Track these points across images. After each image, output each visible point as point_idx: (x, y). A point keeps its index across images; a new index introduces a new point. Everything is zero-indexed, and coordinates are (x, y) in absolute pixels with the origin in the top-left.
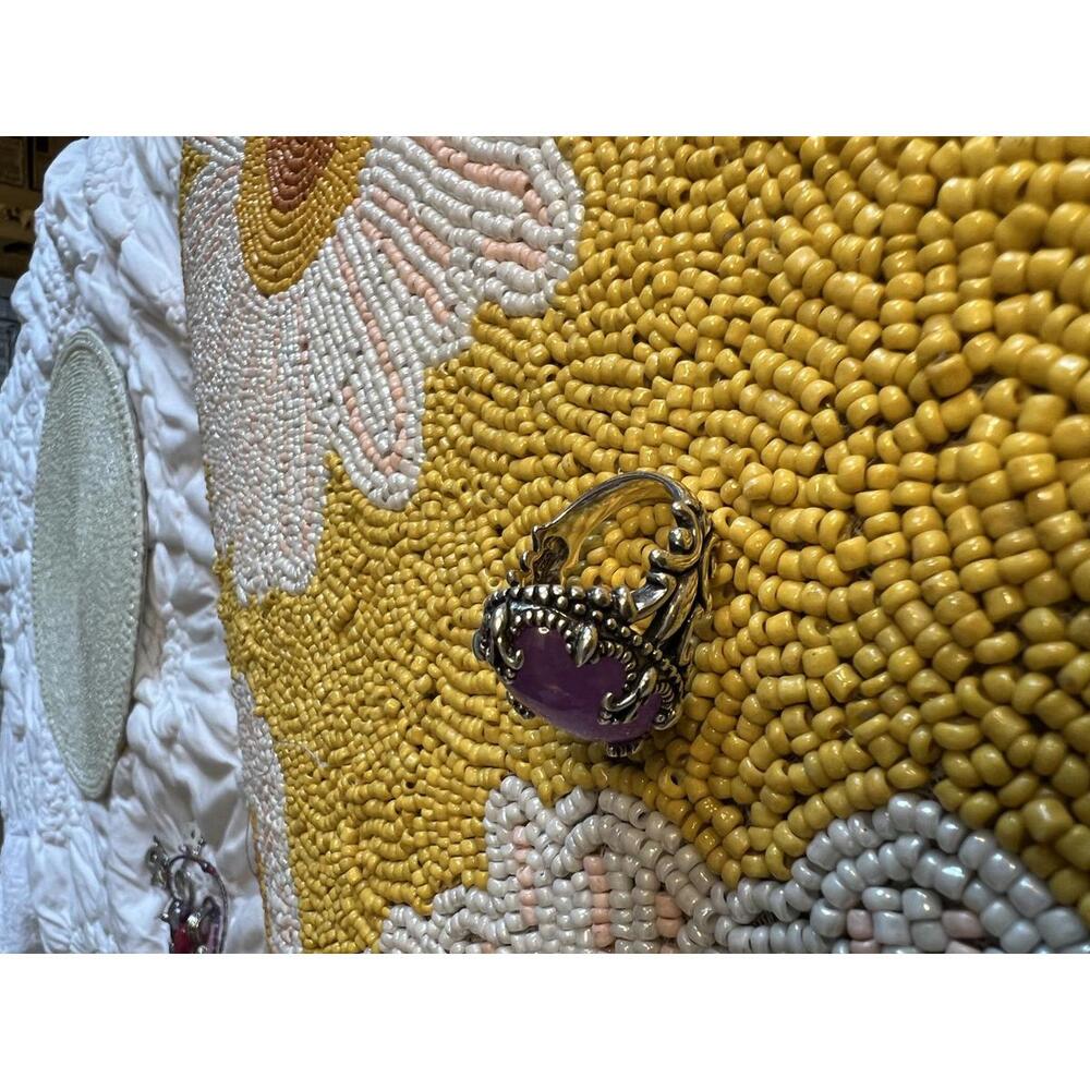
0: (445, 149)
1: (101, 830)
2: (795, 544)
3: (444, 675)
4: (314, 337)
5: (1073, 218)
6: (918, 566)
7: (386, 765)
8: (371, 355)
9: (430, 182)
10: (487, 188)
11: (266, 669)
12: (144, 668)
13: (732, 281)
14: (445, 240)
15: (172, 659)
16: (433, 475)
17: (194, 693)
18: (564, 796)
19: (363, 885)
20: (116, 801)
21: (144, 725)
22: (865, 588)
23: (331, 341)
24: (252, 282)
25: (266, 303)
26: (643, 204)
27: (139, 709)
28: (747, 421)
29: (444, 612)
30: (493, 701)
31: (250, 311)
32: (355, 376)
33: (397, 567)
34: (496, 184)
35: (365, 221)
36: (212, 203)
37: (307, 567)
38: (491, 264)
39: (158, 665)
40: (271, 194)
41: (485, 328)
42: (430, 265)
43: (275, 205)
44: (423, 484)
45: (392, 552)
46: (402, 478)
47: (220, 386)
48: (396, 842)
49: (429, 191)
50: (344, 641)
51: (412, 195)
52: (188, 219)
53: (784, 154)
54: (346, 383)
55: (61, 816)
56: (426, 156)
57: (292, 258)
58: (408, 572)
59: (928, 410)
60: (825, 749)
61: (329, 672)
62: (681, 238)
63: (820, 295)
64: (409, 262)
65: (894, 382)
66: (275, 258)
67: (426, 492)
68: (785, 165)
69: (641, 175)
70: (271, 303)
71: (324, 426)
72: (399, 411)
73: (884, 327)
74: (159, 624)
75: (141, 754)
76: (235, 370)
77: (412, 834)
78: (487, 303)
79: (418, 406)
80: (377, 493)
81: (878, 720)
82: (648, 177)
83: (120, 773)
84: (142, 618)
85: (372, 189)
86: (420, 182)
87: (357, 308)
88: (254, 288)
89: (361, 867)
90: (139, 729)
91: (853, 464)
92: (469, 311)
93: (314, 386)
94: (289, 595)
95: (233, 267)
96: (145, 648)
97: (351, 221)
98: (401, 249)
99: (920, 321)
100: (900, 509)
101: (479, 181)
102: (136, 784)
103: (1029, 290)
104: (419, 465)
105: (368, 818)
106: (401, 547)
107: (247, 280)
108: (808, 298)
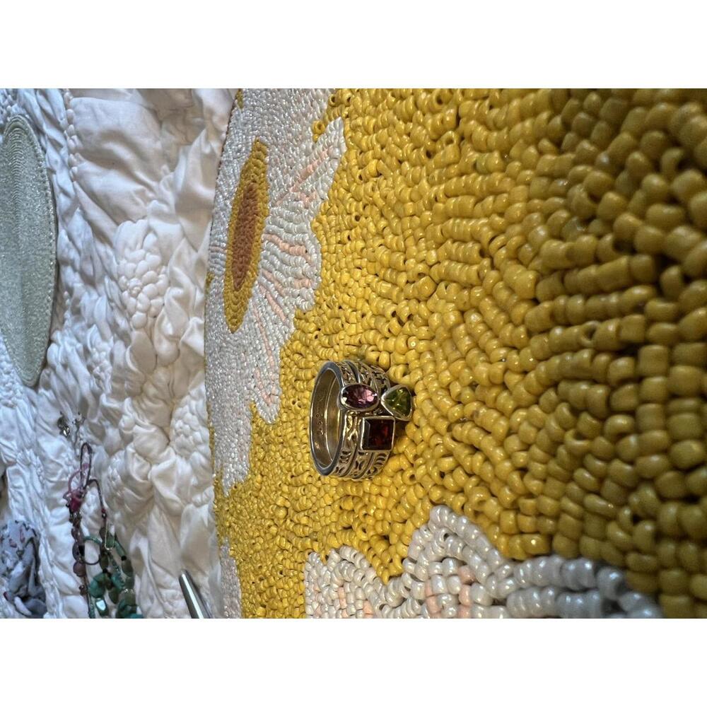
1: (33, 403)
12: (56, 325)
20: (42, 391)
21: (55, 353)
27: (53, 346)
55: (11, 392)
75: (54, 369)
83: (43, 376)
84: (55, 299)
90: (53, 357)
102: (52, 384)
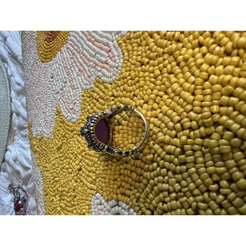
0: (89, 36)
2: (169, 153)
3: (83, 166)
4: (54, 76)
5: (240, 91)
6: (197, 165)
7: (68, 184)
8: (69, 84)
9: (85, 44)
10: (99, 49)
11: (39, 155)
12: (10, 142)
13: (158, 87)
14: (88, 59)
15: (16, 141)
16: (83, 117)
17: (22, 149)
18: (111, 200)
19: (61, 211)
20: (2, 173)
21: (9, 156)
22: (184, 167)
23: (59, 78)
24: (39, 58)
25: (43, 64)
26: (138, 63)
27: (8, 152)
28: (160, 122)
29: (84, 151)
30: (95, 175)
31: (39, 65)
32: (64, 88)
33: (73, 137)
34: (102, 49)
35: (68, 50)
36: (30, 36)
37: (51, 132)
38: (99, 68)
39: (13, 142)
40: (45, 37)
41: (97, 84)
42: (84, 65)
43: (46, 40)
44: (80, 119)
45: (72, 133)
46: (75, 116)
47: (31, 83)
48: (70, 203)
49: (85, 46)
50: (59, 152)
51: (80, 46)
52: (24, 38)
53: (173, 58)
54: (62, 89)
56: (84, 37)
57: (50, 54)
58: (76, 139)
59: (202, 129)
60: (172, 202)
61: (55, 159)
62: (147, 74)
63: (179, 95)
64: (79, 63)
65: (195, 120)
66: (46, 53)
67: (81, 121)
68: (173, 61)
69: (138, 55)
70: (44, 65)
71: (56, 99)
72: (75, 99)
73: (194, 107)
74: (14, 132)
75: (8, 163)
76: (34, 79)
77: (74, 202)
78: (98, 78)
79: (80, 99)
80: (68, 118)
81: (185, 198)
82: (139, 56)
83: (3, 166)
84: (9, 131)
85: (70, 42)
86: (83, 43)
87: (66, 71)
88: (40, 60)
89: (61, 207)
90: (8, 157)
91: (184, 138)
92: (93, 79)
93: (54, 88)
94: (46, 138)
95: (35, 53)
96: (10, 138)
97: (65, 49)
98: (77, 59)
99: (202, 107)
100: (194, 151)
101: (98, 47)
102: (7, 169)
103: (228, 106)
104: (79, 114)
105: (63, 195)
106: (74, 133)
107: (38, 57)
108: (176, 95)
